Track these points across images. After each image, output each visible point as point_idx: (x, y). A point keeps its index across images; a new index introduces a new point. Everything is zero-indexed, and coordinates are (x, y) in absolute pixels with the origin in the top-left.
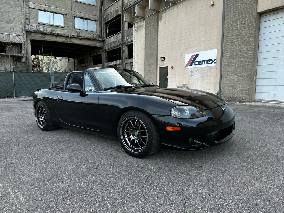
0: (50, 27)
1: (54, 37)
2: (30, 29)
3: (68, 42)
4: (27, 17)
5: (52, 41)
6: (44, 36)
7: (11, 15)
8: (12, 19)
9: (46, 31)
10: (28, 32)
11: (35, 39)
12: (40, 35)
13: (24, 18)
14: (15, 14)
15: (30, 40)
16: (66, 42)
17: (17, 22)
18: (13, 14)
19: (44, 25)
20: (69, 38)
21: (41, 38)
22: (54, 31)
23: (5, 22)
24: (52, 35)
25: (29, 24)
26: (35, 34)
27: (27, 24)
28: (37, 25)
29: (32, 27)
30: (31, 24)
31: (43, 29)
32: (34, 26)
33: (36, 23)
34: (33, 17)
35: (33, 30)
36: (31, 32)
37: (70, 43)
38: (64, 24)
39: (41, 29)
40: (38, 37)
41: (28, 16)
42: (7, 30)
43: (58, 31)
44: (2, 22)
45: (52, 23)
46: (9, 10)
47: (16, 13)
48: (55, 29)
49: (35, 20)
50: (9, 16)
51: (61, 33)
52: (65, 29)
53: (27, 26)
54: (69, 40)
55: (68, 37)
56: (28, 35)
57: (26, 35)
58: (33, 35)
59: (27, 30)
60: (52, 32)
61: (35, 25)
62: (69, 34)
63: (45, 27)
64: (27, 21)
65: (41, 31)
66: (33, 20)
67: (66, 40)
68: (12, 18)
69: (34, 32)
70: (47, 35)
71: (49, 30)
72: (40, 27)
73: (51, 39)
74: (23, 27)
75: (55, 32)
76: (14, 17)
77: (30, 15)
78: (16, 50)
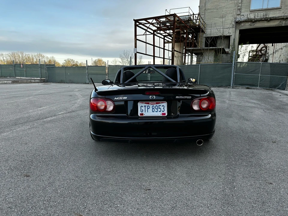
0: (262, 12)
1: (266, 22)
2: (240, 19)
3: (283, 25)
4: (239, 8)
5: (262, 27)
6: (253, 24)
7: (224, 9)
8: (225, 14)
9: (256, 18)
10: (238, 23)
11: (243, 29)
12: (249, 23)
13: (236, 9)
14: (228, 8)
15: (239, 31)
16: (280, 25)
17: (230, 15)
18: (226, 8)
19: (256, 12)
20: (285, 20)
21: (251, 26)
22: (266, 15)
23: (219, 18)
24: (263, 20)
25: (239, 14)
26: (245, 23)
27: (238, 15)
28: (248, 13)
29: (242, 17)
30: (242, 14)
31: (254, 16)
32: (245, 15)
33: (247, 11)
34: (245, 6)
35: (243, 19)
36: (241, 22)
37: (286, 25)
38: (281, 4)
39: (252, 16)
40: (247, 26)
41: (240, 6)
42: (219, 25)
43: (271, 15)
44: (216, 19)
45: (265, 7)
46: (223, 5)
47: (229, 6)
48: (268, 13)
49: (247, 9)
50: (222, 11)
51: (274, 16)
52: (281, 9)
53: (238, 17)
54: (284, 23)
55: (284, 18)
56: (237, 26)
57: (236, 26)
58: (242, 25)
59: (237, 21)
60: (264, 17)
61: (246, 13)
62: (286, 15)
63: (256, 14)
64: (238, 11)
65: (251, 19)
66: (245, 9)
67: (280, 23)
68: (225, 12)
69: (244, 22)
70: (258, 22)
71: (260, 15)
72: (251, 14)
73: (262, 25)
74: (234, 19)
75: (267, 17)
76: (226, 11)
77: (242, 4)
78: (226, 42)
